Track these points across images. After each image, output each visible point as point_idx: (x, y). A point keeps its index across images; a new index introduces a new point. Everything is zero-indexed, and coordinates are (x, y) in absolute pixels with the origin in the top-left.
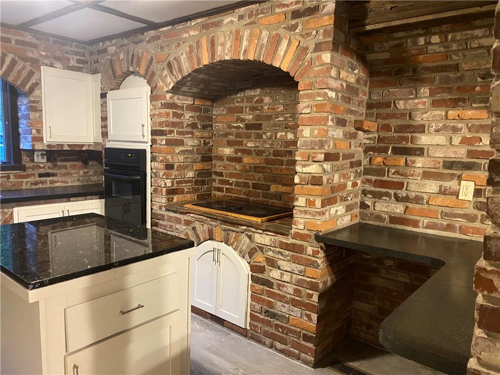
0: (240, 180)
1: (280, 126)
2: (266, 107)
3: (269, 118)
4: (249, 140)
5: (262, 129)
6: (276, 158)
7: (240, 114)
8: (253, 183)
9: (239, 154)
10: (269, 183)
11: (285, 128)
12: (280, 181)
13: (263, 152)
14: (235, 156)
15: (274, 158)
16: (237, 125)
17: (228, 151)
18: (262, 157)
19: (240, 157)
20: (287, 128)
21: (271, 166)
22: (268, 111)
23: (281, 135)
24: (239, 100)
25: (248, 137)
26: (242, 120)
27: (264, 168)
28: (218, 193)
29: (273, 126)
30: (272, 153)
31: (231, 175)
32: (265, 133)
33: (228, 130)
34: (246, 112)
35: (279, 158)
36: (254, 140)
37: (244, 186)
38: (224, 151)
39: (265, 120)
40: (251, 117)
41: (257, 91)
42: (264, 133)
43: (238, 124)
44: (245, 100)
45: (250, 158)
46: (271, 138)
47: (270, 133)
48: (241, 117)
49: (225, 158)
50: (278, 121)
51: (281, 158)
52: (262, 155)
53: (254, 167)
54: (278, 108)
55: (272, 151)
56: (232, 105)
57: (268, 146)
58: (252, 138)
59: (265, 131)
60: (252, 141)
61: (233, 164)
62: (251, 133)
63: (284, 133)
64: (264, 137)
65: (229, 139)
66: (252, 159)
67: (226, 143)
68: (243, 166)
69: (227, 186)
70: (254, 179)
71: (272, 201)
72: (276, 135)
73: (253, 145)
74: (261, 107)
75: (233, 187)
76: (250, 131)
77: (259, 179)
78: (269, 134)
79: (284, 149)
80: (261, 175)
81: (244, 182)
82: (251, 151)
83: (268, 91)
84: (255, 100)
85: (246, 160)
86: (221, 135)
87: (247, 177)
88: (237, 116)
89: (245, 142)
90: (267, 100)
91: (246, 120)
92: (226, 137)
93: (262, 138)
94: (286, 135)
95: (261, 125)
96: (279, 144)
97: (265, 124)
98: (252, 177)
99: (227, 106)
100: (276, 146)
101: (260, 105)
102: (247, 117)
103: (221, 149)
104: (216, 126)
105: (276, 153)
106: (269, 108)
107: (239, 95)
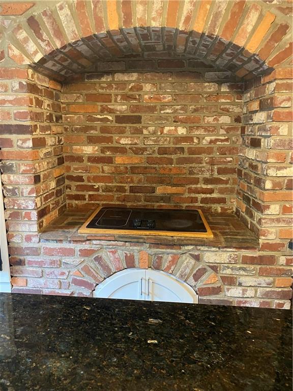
0: (110, 184)
1: (167, 120)
2: (146, 97)
3: (152, 109)
4: (122, 135)
5: (141, 123)
6: (162, 156)
7: (106, 104)
8: (130, 187)
9: (108, 153)
10: (154, 185)
11: (174, 121)
12: (169, 182)
13: (145, 149)
14: (102, 155)
15: (159, 156)
16: (103, 117)
17: (89, 150)
18: (143, 156)
19: (110, 157)
20: (177, 122)
21: (155, 166)
22: (150, 101)
23: (169, 130)
24: (105, 85)
25: (122, 132)
26: (111, 111)
27: (146, 168)
28: (77, 202)
29: (157, 119)
30: (157, 151)
31: (97, 179)
32: (147, 128)
33: (88, 123)
34: (116, 101)
35: (166, 156)
36: (130, 136)
37: (117, 191)
38: (83, 150)
39: (145, 112)
40: (124, 107)
41: (132, 76)
42: (143, 127)
43: (105, 116)
44: (114, 86)
45: (125, 158)
46: (154, 133)
47: (154, 128)
48: (109, 106)
49: (85, 159)
50: (164, 113)
51: (169, 156)
52: (142, 154)
53: (131, 167)
54: (164, 98)
55: (156, 149)
56: (94, 92)
57: (151, 143)
58: (128, 133)
59: (145, 125)
60: (128, 137)
61: (100, 165)
62: (125, 127)
63: (173, 128)
64: (145, 132)
65: (90, 135)
66: (128, 159)
67: (85, 139)
68: (115, 167)
69: (91, 193)
70: (132, 181)
71: (158, 204)
72: (163, 130)
73: (130, 142)
74: (139, 95)
75: (100, 192)
76: (124, 125)
77: (140, 181)
78: (151, 129)
79: (173, 146)
80: (141, 176)
81: (118, 186)
82: (126, 149)
83: (149, 76)
84: (130, 87)
85: (119, 160)
86: (76, 129)
87: (122, 180)
88: (101, 106)
89: (117, 138)
90: (147, 87)
91: (117, 111)
92: (85, 133)
93: (142, 133)
94: (176, 130)
95: (140, 117)
96: (166, 140)
97: (145, 117)
98: (129, 180)
99: (85, 92)
100: (164, 142)
101: (137, 93)
102: (119, 108)
103: (79, 147)
104: (68, 117)
105: (163, 151)
106: (150, 98)
107: (103, 79)
